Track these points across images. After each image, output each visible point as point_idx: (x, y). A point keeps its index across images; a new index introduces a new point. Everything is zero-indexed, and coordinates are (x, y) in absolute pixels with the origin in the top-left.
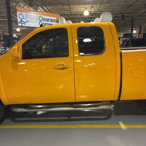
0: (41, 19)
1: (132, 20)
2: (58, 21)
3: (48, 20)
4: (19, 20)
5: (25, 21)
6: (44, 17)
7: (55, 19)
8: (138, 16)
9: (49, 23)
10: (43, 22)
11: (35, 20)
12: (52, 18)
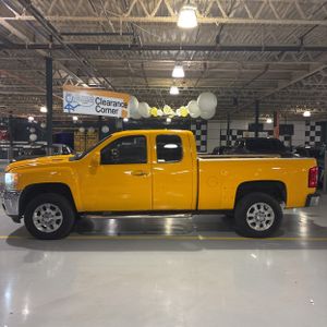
0: (98, 101)
1: (257, 102)
2: (126, 106)
3: (110, 104)
4: (65, 104)
5: (74, 105)
6: (104, 98)
7: (121, 101)
8: (267, 97)
9: (112, 107)
10: (102, 106)
11: (89, 104)
12: (117, 100)
